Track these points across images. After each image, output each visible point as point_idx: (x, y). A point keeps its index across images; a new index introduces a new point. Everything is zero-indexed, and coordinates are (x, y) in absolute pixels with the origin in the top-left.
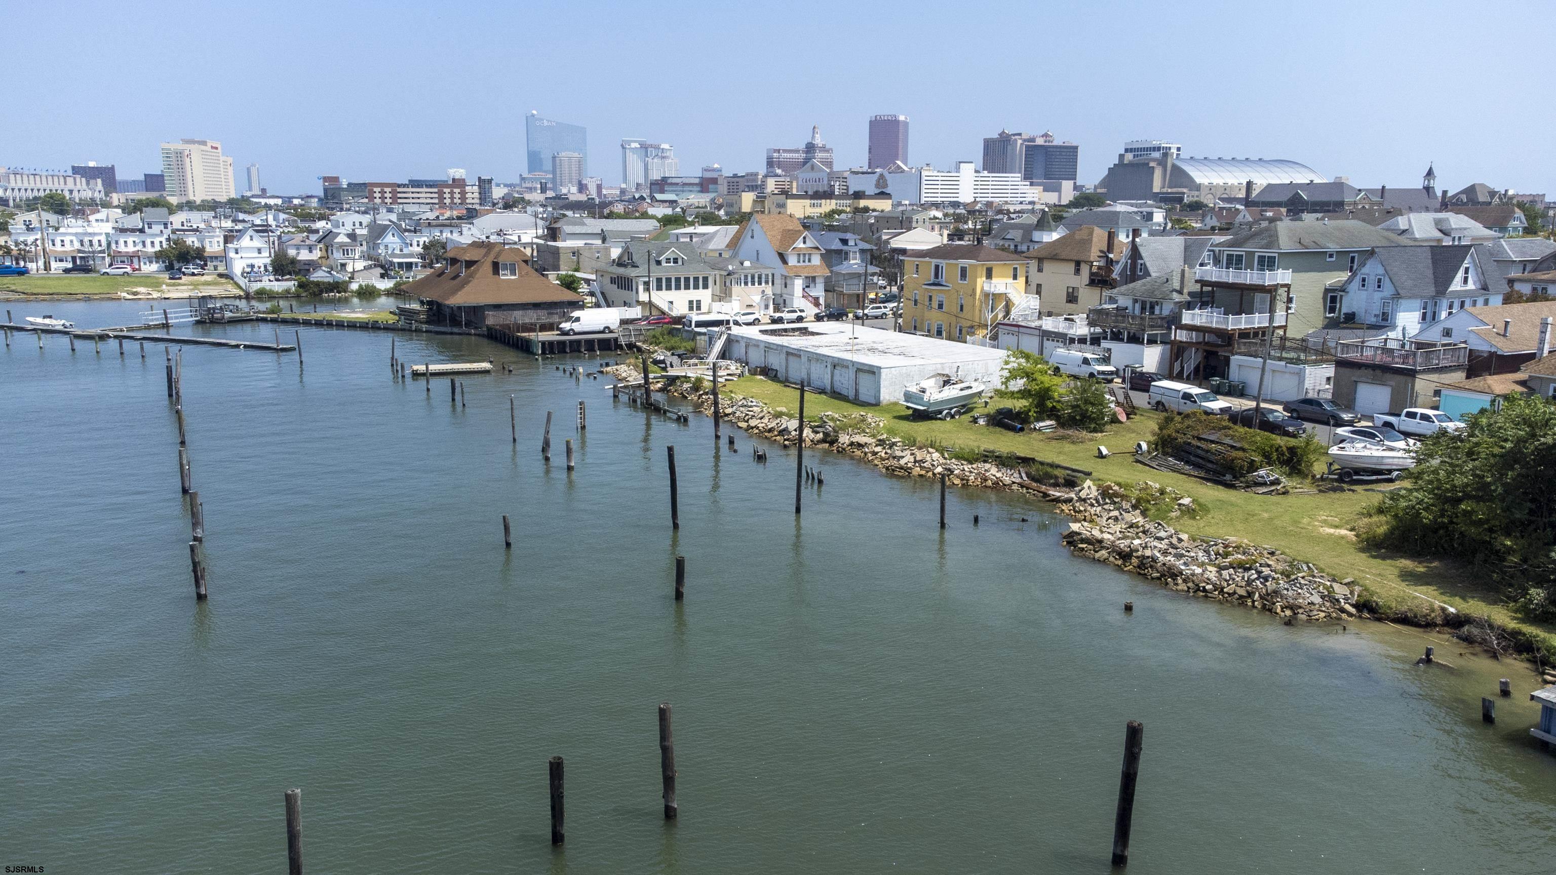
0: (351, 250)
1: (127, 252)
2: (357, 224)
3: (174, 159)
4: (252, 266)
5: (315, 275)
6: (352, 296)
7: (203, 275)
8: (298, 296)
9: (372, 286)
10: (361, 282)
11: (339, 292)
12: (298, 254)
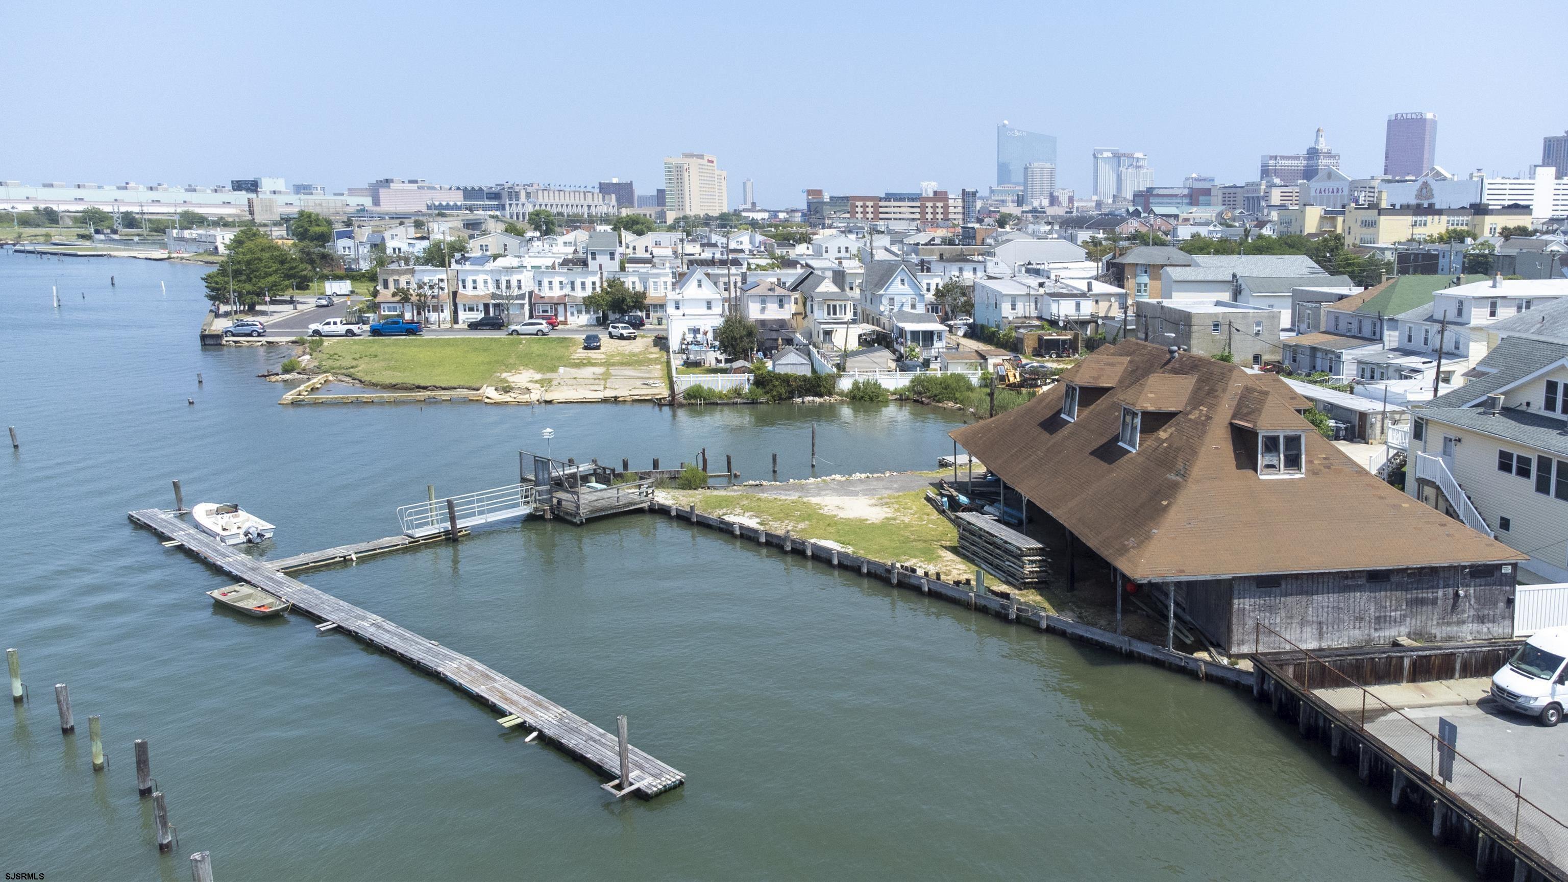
0: (840, 306)
1: (552, 298)
2: (843, 250)
3: (674, 173)
4: (696, 331)
5: (783, 361)
6: (842, 402)
7: (635, 338)
8: (753, 403)
9: (875, 384)
10: (857, 377)
11: (821, 395)
12: (763, 310)
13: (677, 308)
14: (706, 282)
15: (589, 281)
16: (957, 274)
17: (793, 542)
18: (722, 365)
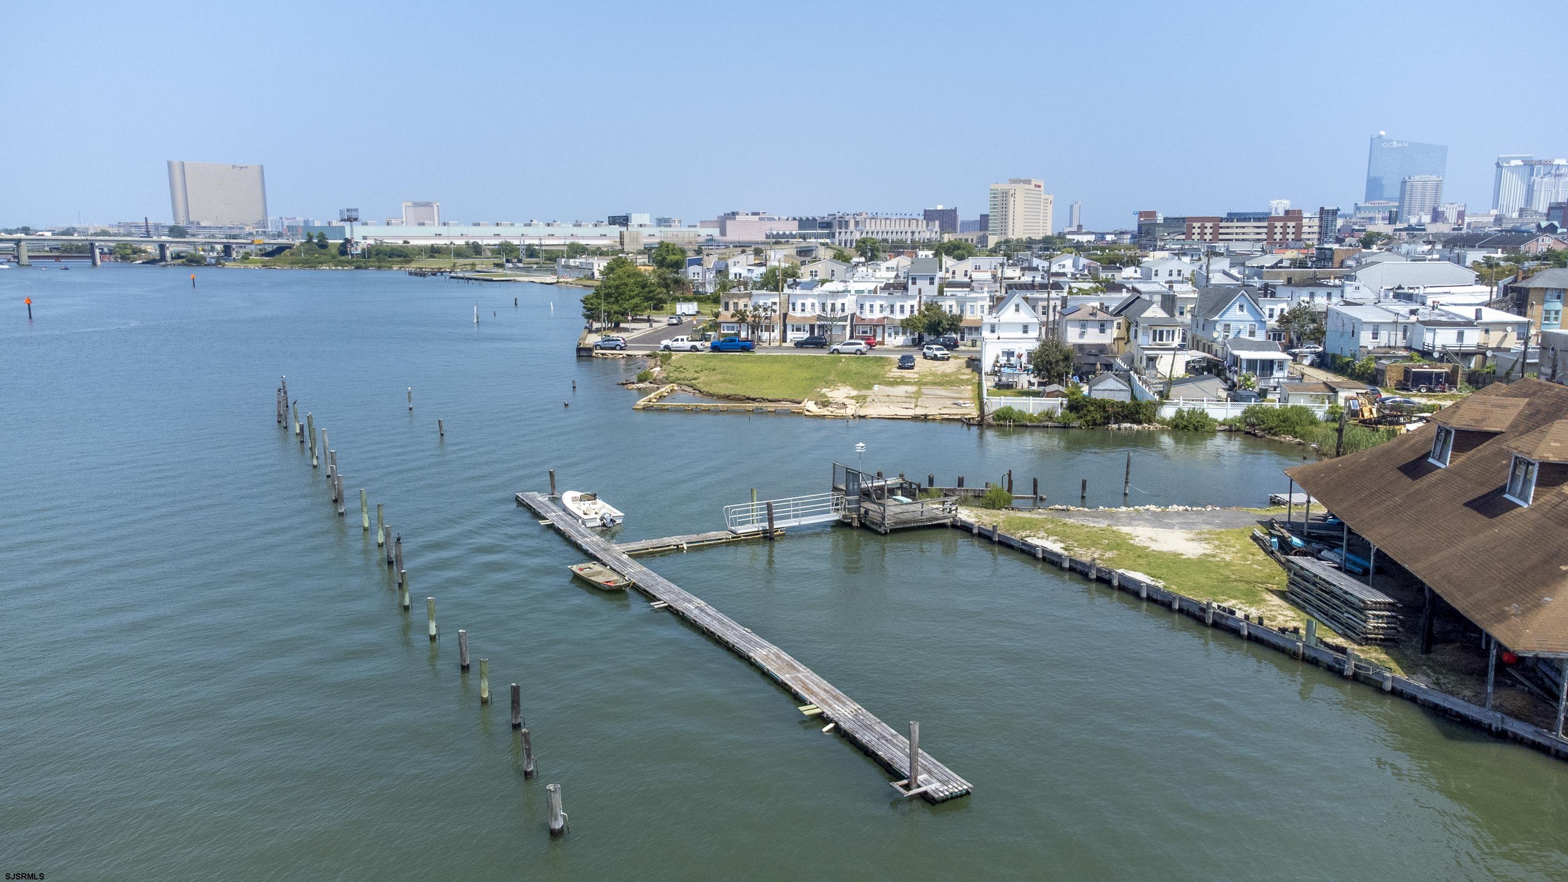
0: (1168, 332)
1: (872, 320)
2: (1175, 273)
3: (1000, 199)
4: (1010, 354)
5: (1101, 386)
6: (1163, 431)
7: (948, 359)
8: (1066, 427)
9: (1201, 413)
10: (1181, 406)
11: (1139, 422)
12: (1082, 334)
13: (993, 331)
14: (1024, 305)
15: (907, 305)
16: (1307, 299)
17: (1099, 570)
18: (1035, 388)
